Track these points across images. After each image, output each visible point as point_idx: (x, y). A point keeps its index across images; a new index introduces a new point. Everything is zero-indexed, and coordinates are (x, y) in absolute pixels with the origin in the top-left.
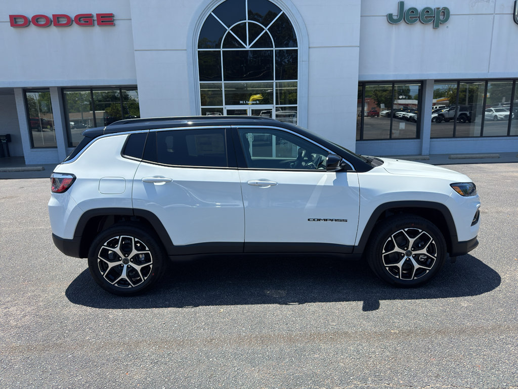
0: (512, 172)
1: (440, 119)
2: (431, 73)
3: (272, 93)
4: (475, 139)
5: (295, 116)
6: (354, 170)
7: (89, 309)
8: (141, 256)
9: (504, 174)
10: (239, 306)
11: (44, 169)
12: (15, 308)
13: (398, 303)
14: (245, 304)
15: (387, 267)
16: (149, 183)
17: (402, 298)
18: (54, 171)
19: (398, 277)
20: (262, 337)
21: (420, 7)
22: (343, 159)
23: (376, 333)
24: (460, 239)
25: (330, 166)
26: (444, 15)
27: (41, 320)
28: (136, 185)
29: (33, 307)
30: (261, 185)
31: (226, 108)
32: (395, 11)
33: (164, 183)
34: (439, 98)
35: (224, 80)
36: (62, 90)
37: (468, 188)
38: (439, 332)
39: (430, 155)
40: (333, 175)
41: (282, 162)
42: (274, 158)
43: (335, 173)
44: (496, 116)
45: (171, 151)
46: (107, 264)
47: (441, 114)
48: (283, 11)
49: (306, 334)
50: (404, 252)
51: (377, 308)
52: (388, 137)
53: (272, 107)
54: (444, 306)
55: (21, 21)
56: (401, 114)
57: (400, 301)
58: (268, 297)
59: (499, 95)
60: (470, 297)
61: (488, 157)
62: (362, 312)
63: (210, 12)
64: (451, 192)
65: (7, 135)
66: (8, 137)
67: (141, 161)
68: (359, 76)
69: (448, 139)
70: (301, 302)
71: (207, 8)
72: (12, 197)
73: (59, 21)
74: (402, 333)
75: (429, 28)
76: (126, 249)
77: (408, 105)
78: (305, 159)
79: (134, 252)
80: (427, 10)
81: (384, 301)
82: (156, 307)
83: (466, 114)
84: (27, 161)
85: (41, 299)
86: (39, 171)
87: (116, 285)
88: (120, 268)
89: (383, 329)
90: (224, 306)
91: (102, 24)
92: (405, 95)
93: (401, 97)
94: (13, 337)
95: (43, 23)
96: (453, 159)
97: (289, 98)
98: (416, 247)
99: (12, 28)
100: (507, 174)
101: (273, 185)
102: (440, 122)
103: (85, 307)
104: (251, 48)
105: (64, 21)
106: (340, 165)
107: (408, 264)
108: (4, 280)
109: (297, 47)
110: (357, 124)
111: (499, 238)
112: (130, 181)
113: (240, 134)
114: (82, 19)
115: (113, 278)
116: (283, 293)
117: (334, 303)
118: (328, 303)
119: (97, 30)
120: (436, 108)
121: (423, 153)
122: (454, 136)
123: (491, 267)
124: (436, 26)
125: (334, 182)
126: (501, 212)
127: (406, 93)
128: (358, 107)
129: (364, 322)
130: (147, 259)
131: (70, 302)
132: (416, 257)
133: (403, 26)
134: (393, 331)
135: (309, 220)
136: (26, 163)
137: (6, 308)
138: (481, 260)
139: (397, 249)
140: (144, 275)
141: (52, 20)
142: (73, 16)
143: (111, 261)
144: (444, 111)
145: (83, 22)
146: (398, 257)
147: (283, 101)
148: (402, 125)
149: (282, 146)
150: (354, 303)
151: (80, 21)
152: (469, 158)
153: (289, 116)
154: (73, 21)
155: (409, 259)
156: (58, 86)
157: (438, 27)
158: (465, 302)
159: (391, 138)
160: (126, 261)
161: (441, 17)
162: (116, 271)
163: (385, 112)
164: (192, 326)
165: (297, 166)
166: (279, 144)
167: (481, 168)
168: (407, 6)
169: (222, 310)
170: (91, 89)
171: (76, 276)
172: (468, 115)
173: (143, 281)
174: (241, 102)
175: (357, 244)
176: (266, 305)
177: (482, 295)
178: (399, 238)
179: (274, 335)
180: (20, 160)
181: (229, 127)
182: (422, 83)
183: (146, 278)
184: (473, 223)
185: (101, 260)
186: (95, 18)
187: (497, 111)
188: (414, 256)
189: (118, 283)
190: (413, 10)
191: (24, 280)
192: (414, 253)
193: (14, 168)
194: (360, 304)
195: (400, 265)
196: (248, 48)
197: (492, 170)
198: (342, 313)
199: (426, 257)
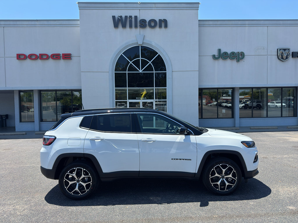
0: (284, 136)
1: (246, 107)
2: (237, 84)
3: (153, 93)
4: (264, 118)
5: (165, 105)
6: (193, 134)
7: (58, 207)
8: (86, 178)
9: (279, 138)
10: (136, 205)
11: (26, 134)
12: (19, 206)
13: (218, 203)
14: (140, 204)
15: (212, 184)
16: (92, 140)
17: (220, 200)
18: (45, 135)
19: (218, 189)
20: (148, 219)
21: (229, 52)
22: (188, 129)
23: (206, 217)
24: (248, 170)
25: (182, 132)
26: (242, 56)
27: (33, 212)
28: (86, 141)
29: (28, 206)
30: (148, 141)
31: (129, 101)
32: (216, 53)
33: (100, 140)
34: (245, 95)
35: (128, 87)
36: (40, 91)
37: (251, 144)
38: (237, 216)
39: (240, 127)
40: (183, 137)
41: (158, 130)
42: (154, 128)
43: (184, 136)
44: (276, 106)
45: (102, 124)
46: (69, 182)
47: (247, 104)
48: (159, 53)
49: (171, 218)
50: (221, 176)
51: (207, 205)
52: (216, 117)
53: (154, 101)
54: (241, 204)
55: (22, 57)
56: (224, 104)
57: (219, 202)
58: (152, 200)
59: (278, 94)
60: (255, 200)
61: (271, 128)
62: (199, 207)
63: (122, 53)
64: (242, 146)
65: (6, 115)
66: (7, 116)
67: (89, 130)
68: (199, 86)
69: (249, 119)
70: (168, 203)
71: (120, 52)
72: (9, 149)
73: (42, 57)
74: (219, 217)
75: (234, 62)
76: (79, 175)
77: (228, 99)
78: (170, 128)
79: (83, 176)
80: (233, 53)
81: (211, 202)
82: (93, 205)
83: (260, 105)
84: (17, 129)
85: (32, 202)
86: (24, 135)
87: (72, 194)
88: (75, 184)
89: (210, 215)
90: (128, 205)
91: (65, 59)
92: (226, 94)
93: (224, 95)
94: (20, 220)
95: (34, 58)
96: (252, 129)
97: (162, 96)
98: (226, 174)
99: (17, 60)
100: (281, 138)
101: (154, 141)
102: (246, 109)
103: (55, 206)
104: (142, 71)
105: (45, 57)
106: (187, 132)
107: (223, 183)
108: (11, 192)
109: (166, 71)
110: (199, 109)
111: (273, 171)
112: (83, 139)
113: (138, 117)
114: (54, 56)
115: (71, 190)
116: (159, 198)
117: (185, 203)
118: (183, 203)
119: (62, 62)
120: (244, 101)
121: (236, 126)
122: (252, 117)
123: (267, 185)
124: (238, 61)
125: (184, 140)
126: (275, 158)
127: (227, 93)
128: (199, 100)
129: (200, 212)
130: (89, 180)
131: (47, 203)
132: (227, 179)
133: (221, 61)
134: (214, 216)
135: (172, 159)
136: (16, 131)
137: (14, 206)
138: (262, 182)
139: (217, 175)
140: (87, 188)
141: (39, 56)
142: (50, 54)
143: (71, 181)
144: (248, 103)
145: (55, 58)
146: (217, 179)
147: (159, 97)
148: (224, 111)
149: (159, 121)
150: (196, 203)
151: (53, 57)
152: (261, 129)
153: (162, 105)
154: (50, 57)
155: (223, 180)
156: (38, 89)
157: (239, 61)
158: (252, 202)
159: (218, 118)
160: (78, 181)
161: (240, 57)
162: (73, 186)
163: (215, 103)
164: (112, 214)
165: (166, 132)
166: (157, 120)
167: (267, 134)
168: (222, 51)
169: (128, 207)
170: (56, 91)
171: (50, 190)
172: (262, 105)
173: (87, 192)
174: (137, 98)
175: (196, 172)
176: (150, 205)
177: (261, 199)
178: (218, 169)
179: (155, 218)
180: (13, 129)
181: (133, 113)
182: (233, 89)
183: (88, 190)
184: (254, 162)
185: (66, 180)
186: (61, 56)
187: (277, 103)
188: (225, 178)
189: (73, 193)
190: (226, 53)
191: (22, 193)
192: (225, 177)
193: (9, 133)
194: (199, 203)
195: (219, 183)
196: (141, 71)
197: (273, 136)
198: (189, 208)
199: (232, 179)
